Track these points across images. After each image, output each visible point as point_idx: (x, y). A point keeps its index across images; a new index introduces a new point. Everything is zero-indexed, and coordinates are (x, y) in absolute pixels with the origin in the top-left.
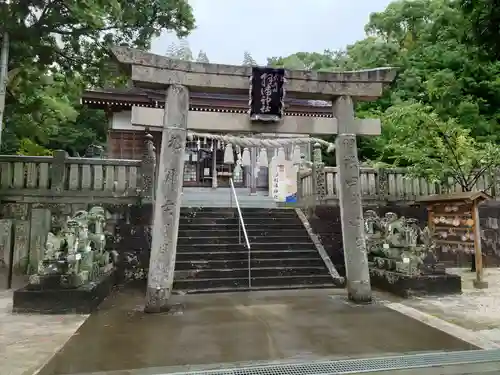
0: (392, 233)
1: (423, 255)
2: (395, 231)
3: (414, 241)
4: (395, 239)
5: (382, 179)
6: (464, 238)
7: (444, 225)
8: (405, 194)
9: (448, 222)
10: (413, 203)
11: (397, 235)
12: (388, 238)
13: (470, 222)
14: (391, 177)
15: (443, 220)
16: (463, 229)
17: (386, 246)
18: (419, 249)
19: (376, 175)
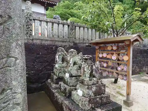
0: (72, 65)
1: (94, 89)
2: (75, 63)
3: (88, 75)
4: (74, 70)
5: (72, 29)
6: (119, 69)
7: (106, 58)
8: (84, 39)
9: (108, 57)
10: (87, 44)
11: (76, 67)
12: (70, 69)
13: (126, 58)
14: (77, 28)
15: (105, 55)
16: (119, 62)
17: (67, 75)
18: (91, 83)
19: (69, 26)
